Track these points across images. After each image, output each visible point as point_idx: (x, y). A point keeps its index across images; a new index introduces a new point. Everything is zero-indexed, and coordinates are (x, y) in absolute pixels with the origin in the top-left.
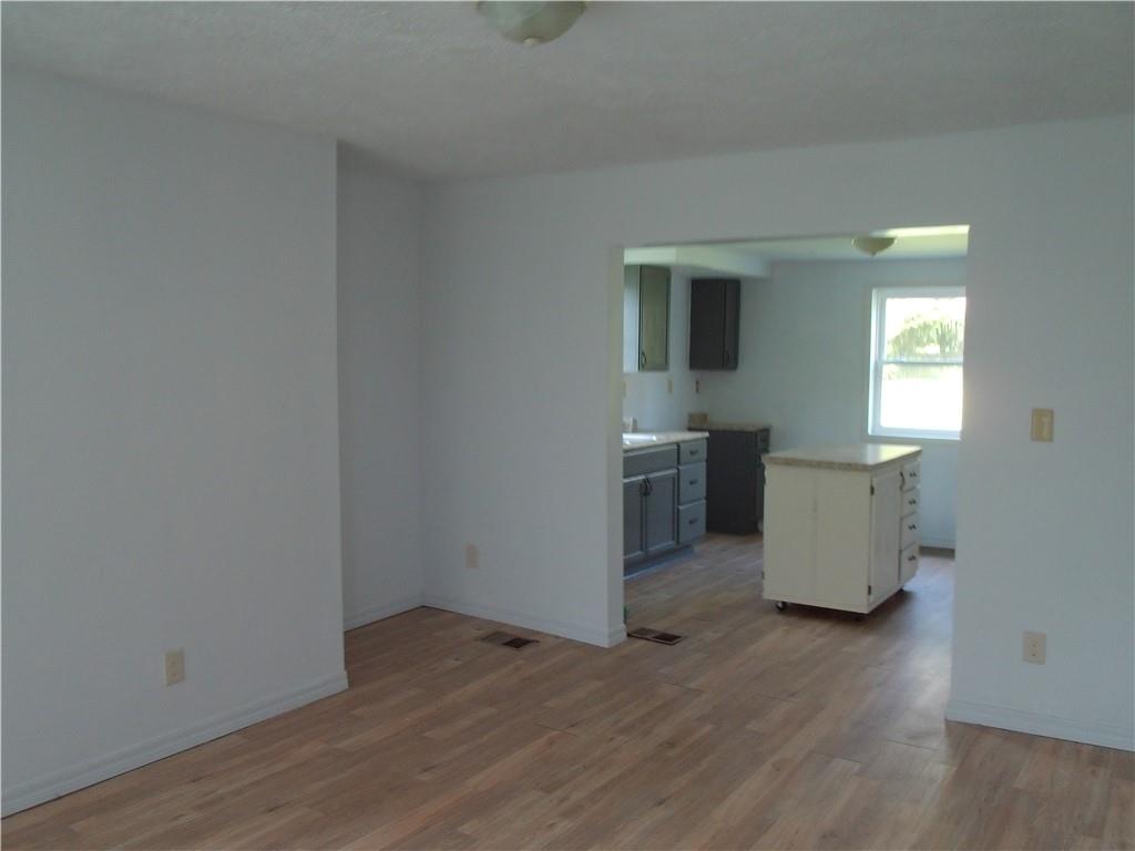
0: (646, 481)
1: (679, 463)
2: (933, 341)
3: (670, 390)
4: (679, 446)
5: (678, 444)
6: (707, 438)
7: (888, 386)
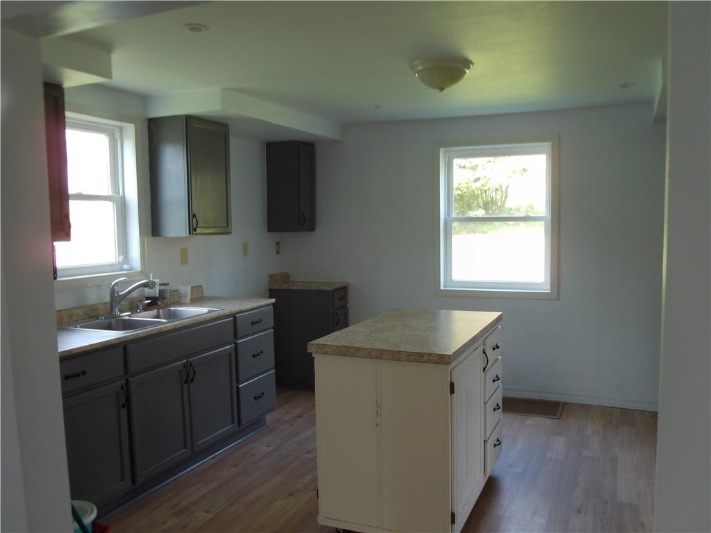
0: (188, 365)
1: (236, 337)
2: (480, 207)
3: (245, 252)
4: (235, 318)
5: (234, 316)
6: (273, 304)
7: (456, 240)
